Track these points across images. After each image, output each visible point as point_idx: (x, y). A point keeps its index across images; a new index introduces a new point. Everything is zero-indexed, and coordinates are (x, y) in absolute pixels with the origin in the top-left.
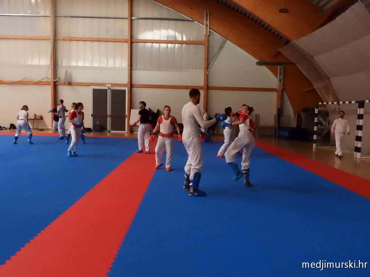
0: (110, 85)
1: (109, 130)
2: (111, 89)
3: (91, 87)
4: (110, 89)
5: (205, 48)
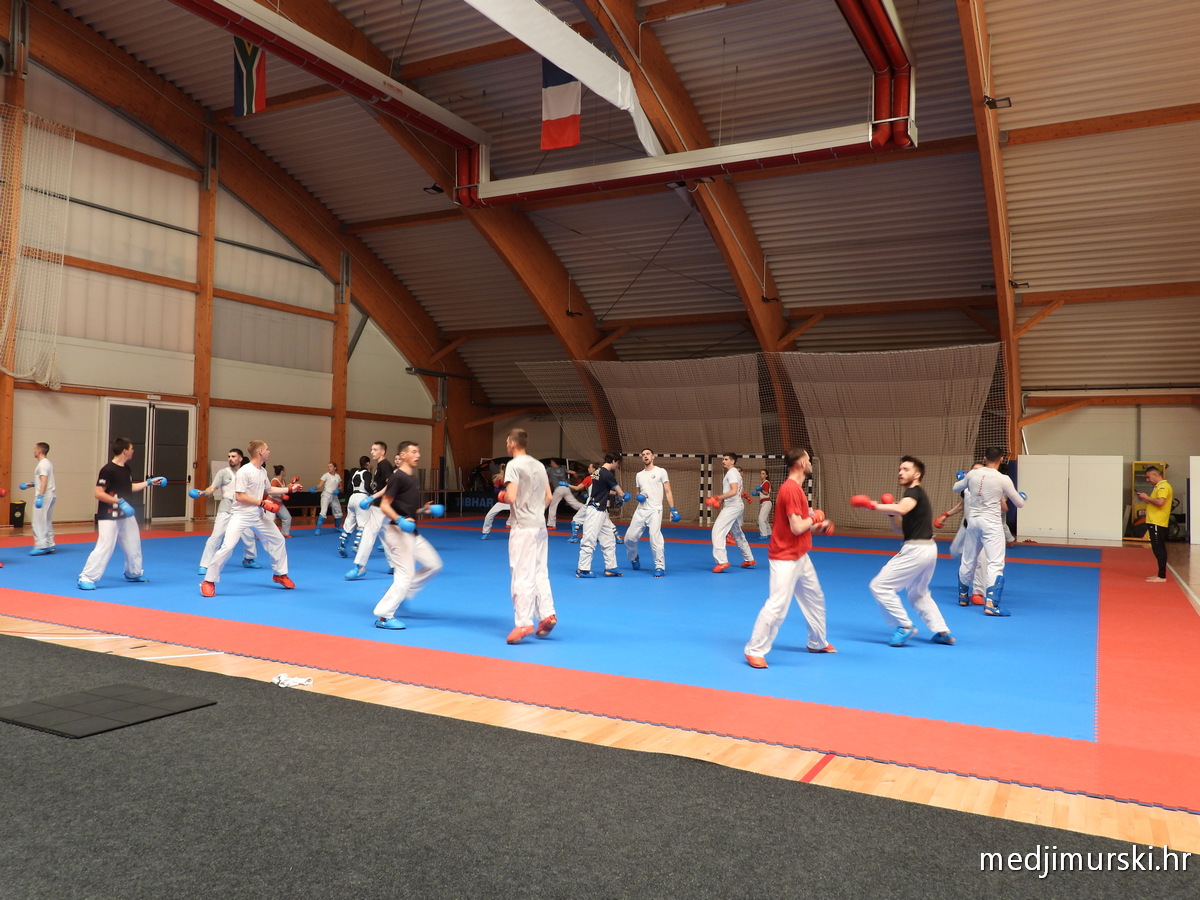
0: (159, 398)
1: (148, 517)
2: (157, 407)
3: (106, 398)
4: (154, 407)
5: (336, 330)
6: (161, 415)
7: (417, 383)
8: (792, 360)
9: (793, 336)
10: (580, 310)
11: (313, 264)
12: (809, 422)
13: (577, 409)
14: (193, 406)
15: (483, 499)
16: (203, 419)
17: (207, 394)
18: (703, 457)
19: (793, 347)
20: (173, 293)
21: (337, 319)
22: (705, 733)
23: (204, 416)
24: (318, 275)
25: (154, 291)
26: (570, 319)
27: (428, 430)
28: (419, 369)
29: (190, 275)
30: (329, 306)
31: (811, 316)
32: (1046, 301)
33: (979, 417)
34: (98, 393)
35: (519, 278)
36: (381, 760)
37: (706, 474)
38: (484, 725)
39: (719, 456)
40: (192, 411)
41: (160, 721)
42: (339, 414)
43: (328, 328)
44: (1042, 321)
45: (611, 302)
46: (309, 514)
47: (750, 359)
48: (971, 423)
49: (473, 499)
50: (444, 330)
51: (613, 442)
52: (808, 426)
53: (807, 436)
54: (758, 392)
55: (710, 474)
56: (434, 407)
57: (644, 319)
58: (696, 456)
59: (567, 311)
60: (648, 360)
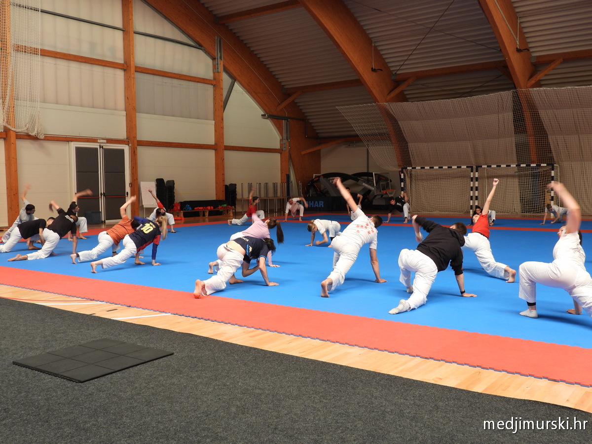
0: (105, 141)
1: (103, 220)
2: (104, 147)
3: (73, 143)
4: (102, 147)
5: (215, 90)
6: (107, 152)
7: (269, 124)
8: (538, 93)
9: (540, 76)
10: (381, 67)
11: (198, 46)
12: (551, 138)
13: (379, 137)
14: (127, 146)
15: (316, 202)
16: (134, 154)
17: (135, 137)
18: (472, 167)
19: (538, 84)
20: (109, 71)
21: (215, 83)
22: (555, 381)
23: (134, 152)
24: (201, 54)
25: (97, 69)
26: (374, 74)
27: (277, 156)
28: (270, 115)
29: (120, 58)
30: (210, 75)
31: (553, 61)
34: (67, 140)
35: (338, 46)
36: (306, 403)
37: (474, 180)
38: (375, 373)
39: (483, 166)
40: (126, 149)
41: (136, 368)
42: (219, 147)
43: (210, 88)
45: (402, 60)
46: (204, 215)
47: (507, 95)
49: (310, 202)
50: (286, 87)
51: (405, 160)
52: (550, 142)
53: (550, 149)
54: (512, 119)
55: (477, 179)
56: (281, 140)
57: (426, 71)
58: (467, 167)
59: (372, 68)
60: (430, 100)
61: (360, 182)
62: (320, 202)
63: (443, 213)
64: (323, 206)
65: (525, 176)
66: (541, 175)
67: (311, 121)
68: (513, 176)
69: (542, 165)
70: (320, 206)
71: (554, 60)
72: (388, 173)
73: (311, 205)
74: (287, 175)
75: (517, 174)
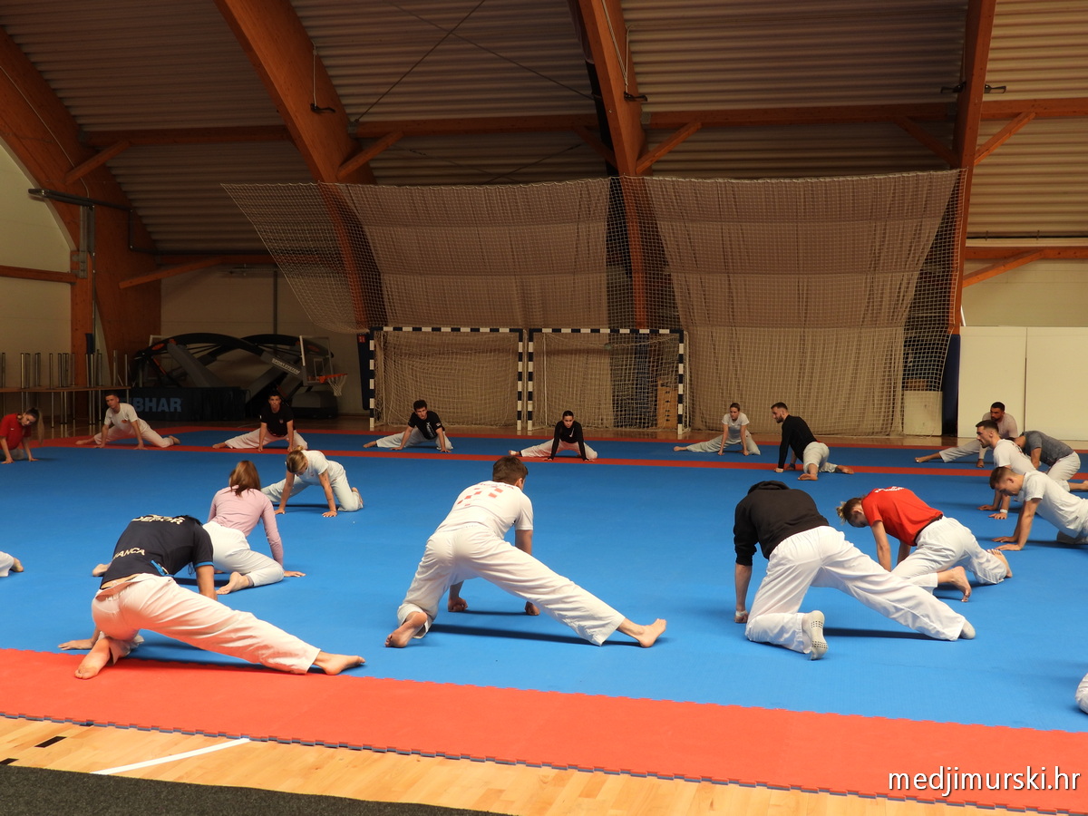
7: (47, 215)
8: (660, 187)
9: (660, 153)
10: (329, 107)
12: (678, 280)
15: (163, 401)
18: (520, 331)
26: (316, 117)
27: (63, 291)
28: (48, 192)
31: (683, 125)
32: (1013, 114)
33: (916, 275)
37: (525, 358)
39: (544, 330)
44: (1008, 141)
45: (376, 94)
47: (599, 186)
48: (905, 281)
49: (147, 400)
50: (86, 129)
51: (374, 312)
52: (675, 286)
53: (674, 300)
54: (605, 235)
55: (530, 357)
56: (72, 253)
57: (425, 122)
58: (511, 330)
59: (313, 105)
60: (439, 184)
61: (264, 357)
62: (172, 400)
63: (456, 426)
64: (179, 409)
65: (625, 351)
66: (655, 350)
67: (140, 213)
68: (600, 352)
69: (661, 331)
70: (172, 410)
71: (686, 124)
72: (327, 338)
73: (151, 408)
74: (87, 334)
75: (609, 348)
